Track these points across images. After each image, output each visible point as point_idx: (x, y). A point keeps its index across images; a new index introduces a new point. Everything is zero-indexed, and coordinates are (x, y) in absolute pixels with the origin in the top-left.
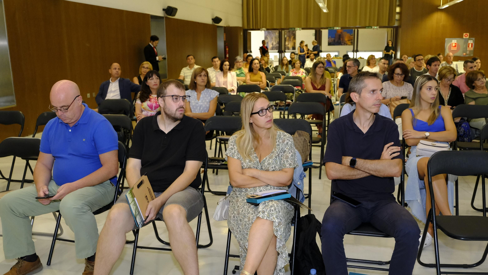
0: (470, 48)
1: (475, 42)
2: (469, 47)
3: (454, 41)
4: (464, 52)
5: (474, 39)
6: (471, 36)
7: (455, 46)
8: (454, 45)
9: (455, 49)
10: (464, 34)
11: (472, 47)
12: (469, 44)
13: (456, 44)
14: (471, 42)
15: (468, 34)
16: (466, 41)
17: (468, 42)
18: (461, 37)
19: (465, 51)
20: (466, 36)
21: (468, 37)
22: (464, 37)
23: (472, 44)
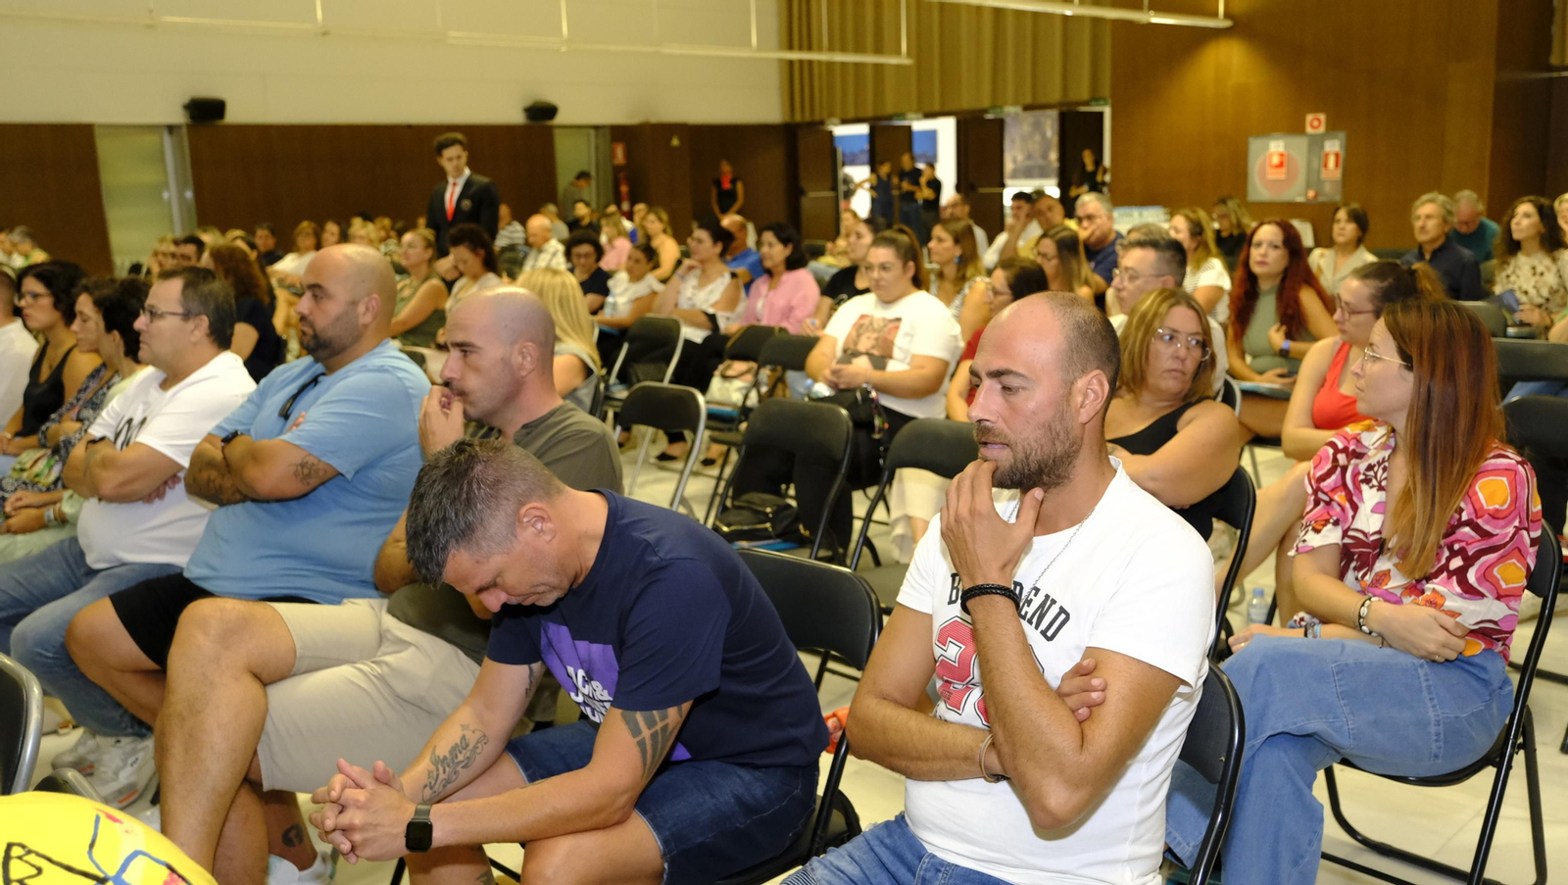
0: (1332, 171)
1: (1349, 148)
2: (1326, 166)
3: (1276, 146)
4: (1308, 186)
5: (1342, 135)
6: (1332, 127)
7: (1281, 165)
8: (1276, 160)
9: (1281, 175)
10: (1309, 117)
11: (1337, 165)
12: (1327, 155)
13: (1282, 155)
14: (1333, 146)
15: (1322, 117)
16: (1317, 142)
17: (1322, 147)
18: (1296, 128)
19: (1313, 180)
20: (1316, 123)
21: (1322, 129)
22: (1309, 130)
23: (1337, 155)
